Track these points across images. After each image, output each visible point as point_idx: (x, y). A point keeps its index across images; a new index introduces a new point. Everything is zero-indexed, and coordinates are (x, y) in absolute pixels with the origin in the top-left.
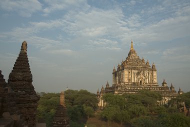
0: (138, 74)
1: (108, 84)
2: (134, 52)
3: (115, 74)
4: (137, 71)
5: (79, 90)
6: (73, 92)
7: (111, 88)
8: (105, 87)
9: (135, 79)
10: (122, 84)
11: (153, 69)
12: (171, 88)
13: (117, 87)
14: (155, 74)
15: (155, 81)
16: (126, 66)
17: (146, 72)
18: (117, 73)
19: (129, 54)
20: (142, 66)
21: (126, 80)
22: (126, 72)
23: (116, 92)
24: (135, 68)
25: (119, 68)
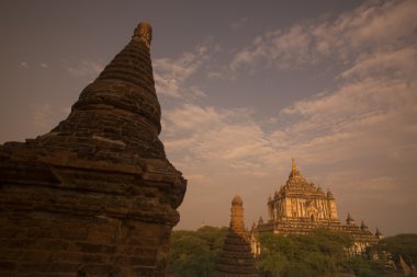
0: (307, 204)
1: (261, 220)
2: (297, 173)
3: (272, 204)
4: (304, 201)
5: (220, 227)
6: (211, 229)
7: (267, 225)
8: (257, 224)
9: (302, 213)
10: (284, 219)
11: (329, 198)
12: (362, 227)
13: (277, 224)
14: (333, 205)
15: (334, 215)
16: (288, 193)
17: (319, 203)
18: (275, 203)
19: (291, 176)
20: (312, 194)
21: (289, 214)
22: (288, 202)
23: (276, 232)
24: (301, 196)
25: (276, 196)
